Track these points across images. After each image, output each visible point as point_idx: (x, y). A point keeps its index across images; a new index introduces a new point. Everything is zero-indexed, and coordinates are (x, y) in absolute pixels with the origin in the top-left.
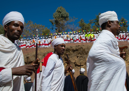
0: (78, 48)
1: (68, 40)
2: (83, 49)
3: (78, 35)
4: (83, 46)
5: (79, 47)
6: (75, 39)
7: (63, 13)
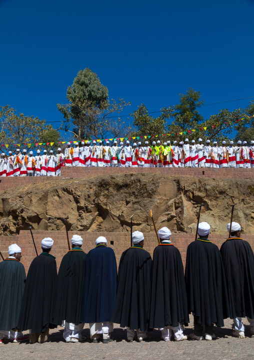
0: (128, 182)
1: (105, 159)
2: (143, 183)
3: (130, 147)
4: (143, 175)
5: (132, 178)
6: (122, 158)
7: (94, 87)
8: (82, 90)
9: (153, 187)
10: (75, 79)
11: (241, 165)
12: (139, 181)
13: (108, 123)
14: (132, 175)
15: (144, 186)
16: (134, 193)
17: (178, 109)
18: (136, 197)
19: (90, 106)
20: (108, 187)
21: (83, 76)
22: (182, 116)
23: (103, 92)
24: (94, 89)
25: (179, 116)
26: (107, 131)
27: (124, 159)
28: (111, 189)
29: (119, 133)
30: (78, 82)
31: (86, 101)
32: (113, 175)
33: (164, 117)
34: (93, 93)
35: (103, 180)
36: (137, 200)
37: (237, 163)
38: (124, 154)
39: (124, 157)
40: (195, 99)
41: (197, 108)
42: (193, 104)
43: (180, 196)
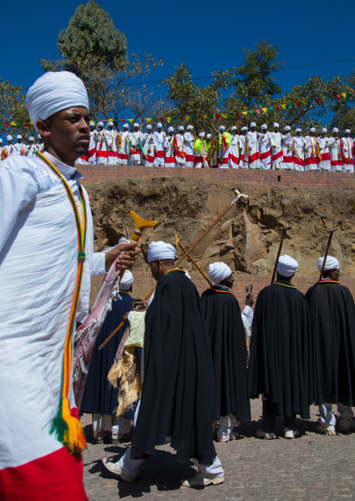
0: (158, 190)
1: (119, 152)
2: (181, 194)
3: (163, 133)
4: (182, 180)
5: (164, 185)
6: (149, 152)
7: (103, 33)
8: (83, 38)
9: (198, 199)
10: (72, 20)
11: (339, 168)
12: (176, 190)
13: (125, 93)
14: (163, 180)
15: (184, 199)
16: (166, 208)
17: (241, 73)
18: (170, 215)
19: (96, 65)
20: (124, 198)
21: (85, 13)
22: (246, 84)
23: (117, 42)
24: (104, 37)
25: (241, 85)
26: (124, 107)
27: (152, 154)
28: (129, 202)
29: (144, 111)
30: (76, 24)
31: (89, 56)
32: (134, 179)
33: (218, 86)
34: (101, 43)
35: (116, 187)
36: (171, 221)
37: (333, 163)
38: (152, 146)
39: (152, 150)
40: (269, 59)
41: (271, 72)
42: (265, 66)
43: (240, 215)
